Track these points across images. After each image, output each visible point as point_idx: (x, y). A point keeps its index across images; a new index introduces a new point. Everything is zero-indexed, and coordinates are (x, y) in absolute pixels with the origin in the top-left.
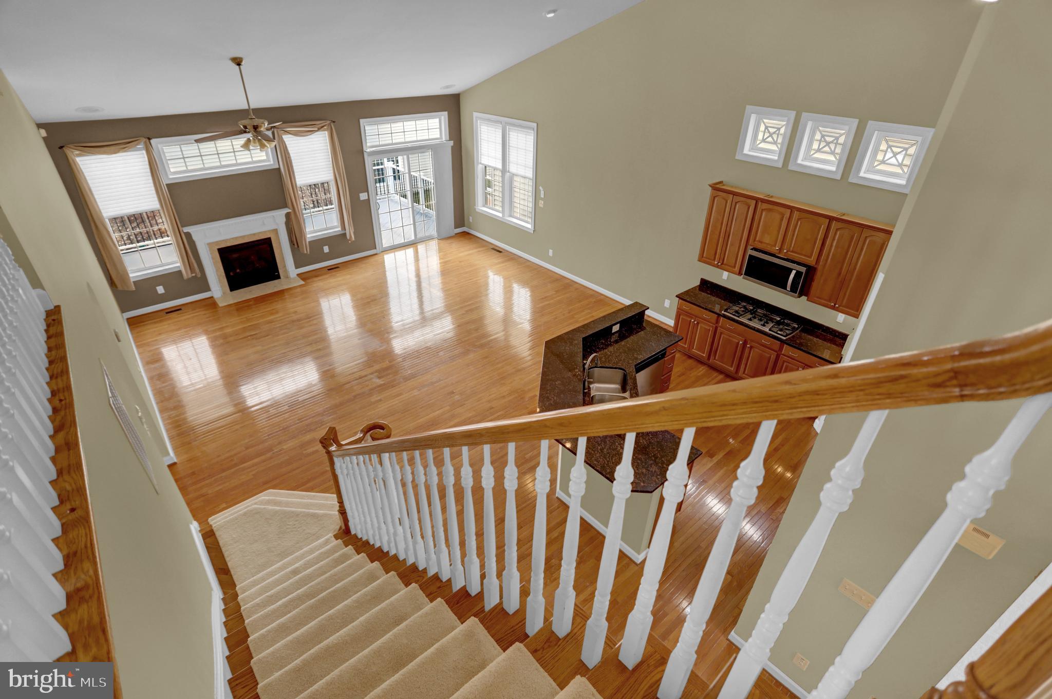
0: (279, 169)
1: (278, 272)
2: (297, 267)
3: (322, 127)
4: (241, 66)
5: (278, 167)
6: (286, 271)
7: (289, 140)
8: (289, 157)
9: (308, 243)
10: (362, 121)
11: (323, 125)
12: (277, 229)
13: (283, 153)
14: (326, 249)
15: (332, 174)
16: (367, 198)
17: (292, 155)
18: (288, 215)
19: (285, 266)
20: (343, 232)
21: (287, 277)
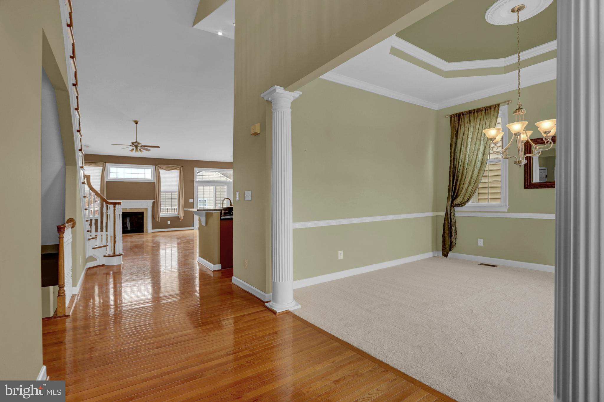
0: (155, 182)
1: (143, 229)
2: (153, 228)
3: (177, 168)
4: (137, 125)
5: (154, 182)
6: (147, 230)
7: (161, 171)
8: (160, 178)
9: (160, 218)
10: (195, 168)
11: (177, 167)
12: (147, 208)
13: (158, 177)
14: (169, 222)
15: (178, 189)
16: (193, 202)
17: (161, 178)
18: (154, 203)
19: (147, 227)
20: (178, 216)
21: (147, 232)
